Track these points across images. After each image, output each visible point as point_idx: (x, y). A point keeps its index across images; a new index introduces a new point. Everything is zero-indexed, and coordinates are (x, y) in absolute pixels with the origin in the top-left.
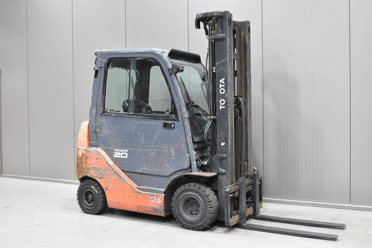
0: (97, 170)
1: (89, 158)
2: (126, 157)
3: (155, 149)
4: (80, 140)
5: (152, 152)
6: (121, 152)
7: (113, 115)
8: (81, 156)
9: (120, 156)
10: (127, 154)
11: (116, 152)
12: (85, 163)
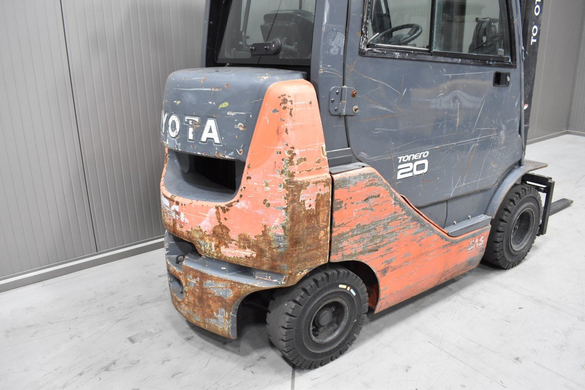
0: (366, 232)
1: (343, 205)
2: (425, 170)
3: (477, 136)
4: (296, 151)
5: (472, 144)
6: (413, 161)
7: (397, 55)
8: (313, 207)
9: (412, 171)
10: (426, 162)
11: (402, 163)
12: (326, 227)
